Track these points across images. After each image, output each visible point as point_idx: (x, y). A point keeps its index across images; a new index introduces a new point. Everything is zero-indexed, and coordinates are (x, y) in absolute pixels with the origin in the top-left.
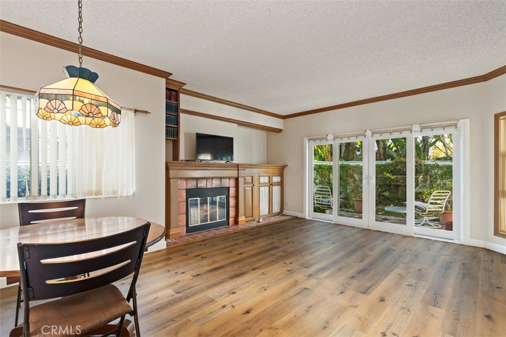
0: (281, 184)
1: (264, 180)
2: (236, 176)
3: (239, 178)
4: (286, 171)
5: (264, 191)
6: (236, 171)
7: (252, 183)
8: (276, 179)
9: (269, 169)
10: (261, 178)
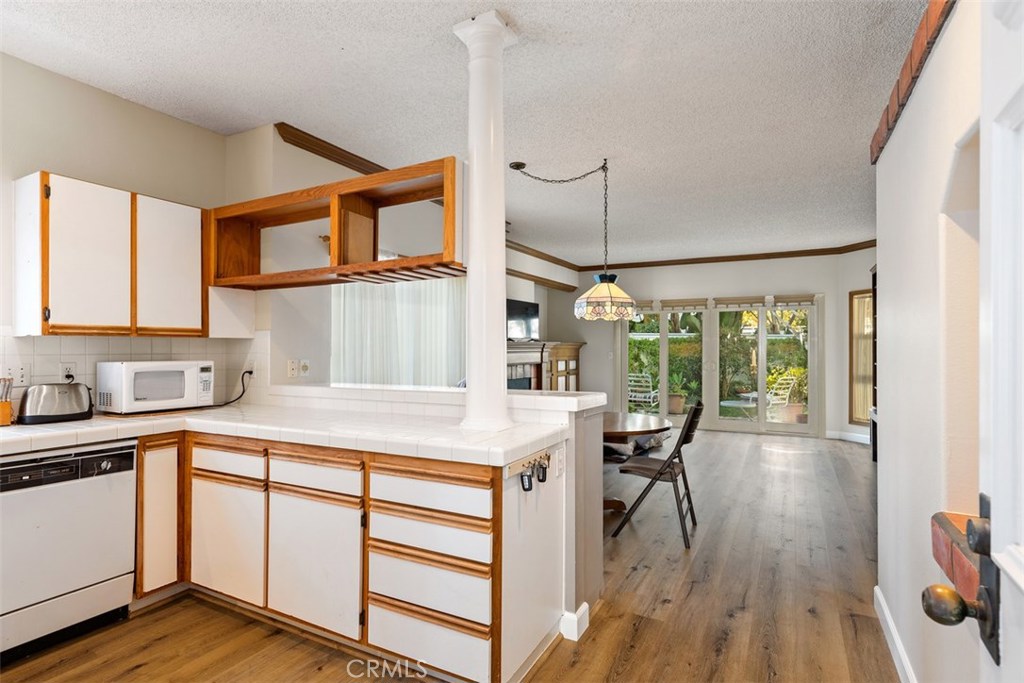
0: (577, 372)
1: (561, 366)
2: (539, 361)
3: (543, 364)
4: (583, 353)
5: (562, 382)
6: (539, 354)
7: (551, 371)
8: (572, 365)
9: (566, 350)
10: (559, 363)
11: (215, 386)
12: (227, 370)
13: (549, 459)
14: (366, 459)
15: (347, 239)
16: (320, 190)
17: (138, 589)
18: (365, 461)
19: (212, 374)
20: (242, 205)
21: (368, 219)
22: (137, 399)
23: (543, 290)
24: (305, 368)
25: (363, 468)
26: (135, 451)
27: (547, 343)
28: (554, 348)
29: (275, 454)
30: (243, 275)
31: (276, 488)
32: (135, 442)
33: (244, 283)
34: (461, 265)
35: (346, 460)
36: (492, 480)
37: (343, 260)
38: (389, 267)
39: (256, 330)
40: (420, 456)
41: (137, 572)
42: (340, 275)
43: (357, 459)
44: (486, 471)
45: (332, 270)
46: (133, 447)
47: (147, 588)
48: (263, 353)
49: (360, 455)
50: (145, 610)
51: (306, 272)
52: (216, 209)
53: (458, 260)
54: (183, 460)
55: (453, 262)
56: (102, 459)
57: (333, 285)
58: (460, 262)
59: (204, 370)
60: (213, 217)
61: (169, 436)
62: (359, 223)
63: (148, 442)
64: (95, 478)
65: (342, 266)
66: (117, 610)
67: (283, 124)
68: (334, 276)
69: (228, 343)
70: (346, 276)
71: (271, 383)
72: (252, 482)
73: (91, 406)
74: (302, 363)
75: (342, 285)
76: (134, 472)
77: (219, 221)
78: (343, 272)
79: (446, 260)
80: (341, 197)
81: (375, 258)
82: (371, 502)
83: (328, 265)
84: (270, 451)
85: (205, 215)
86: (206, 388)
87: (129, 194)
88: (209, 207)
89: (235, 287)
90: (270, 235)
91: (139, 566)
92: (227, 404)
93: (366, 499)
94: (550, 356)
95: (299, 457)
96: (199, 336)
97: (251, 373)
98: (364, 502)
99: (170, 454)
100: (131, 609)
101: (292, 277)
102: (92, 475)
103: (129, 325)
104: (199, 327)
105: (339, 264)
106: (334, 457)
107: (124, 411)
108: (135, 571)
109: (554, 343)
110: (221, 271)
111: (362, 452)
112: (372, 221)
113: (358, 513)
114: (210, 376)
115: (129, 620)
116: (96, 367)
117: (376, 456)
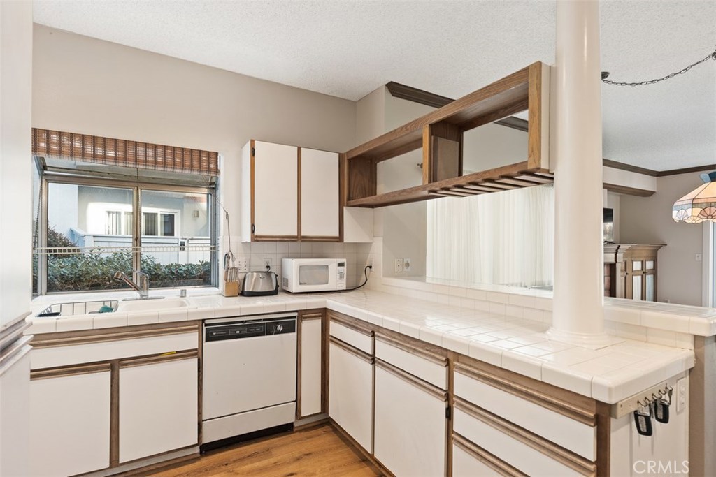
0: (654, 272)
1: (637, 266)
2: (613, 261)
3: (617, 264)
5: (637, 280)
6: (613, 255)
7: (626, 270)
8: (649, 265)
9: (644, 251)
10: (635, 263)
11: (347, 276)
12: (357, 264)
13: (670, 393)
14: (451, 357)
15: (437, 161)
16: (415, 123)
17: (298, 413)
18: (450, 359)
19: (345, 268)
20: (363, 146)
21: (454, 142)
22: (301, 284)
23: (615, 197)
24: (407, 265)
25: (448, 365)
26: (296, 320)
27: (621, 245)
28: (630, 249)
29: (379, 337)
30: (366, 197)
31: (380, 363)
32: (296, 314)
33: (364, 203)
34: (548, 171)
35: (433, 354)
36: (597, 416)
37: (433, 178)
38: (473, 180)
39: (374, 237)
40: (503, 367)
41: (298, 401)
42: (430, 191)
43: (442, 355)
44: (587, 403)
45: (424, 188)
46: (295, 317)
47: (303, 414)
48: (378, 254)
49: (445, 352)
50: (303, 428)
51: (404, 191)
52: (347, 152)
53: (544, 166)
54: (325, 329)
55: (539, 169)
56: (277, 324)
57: (428, 201)
58: (547, 168)
59: (341, 265)
60: (346, 158)
61: (316, 311)
62: (446, 146)
63: (304, 314)
64: (273, 336)
65: (432, 184)
66: (287, 424)
67: (392, 82)
68: (426, 193)
69: (356, 246)
70: (435, 192)
71: (384, 276)
72: (365, 355)
73: (277, 286)
74: (405, 262)
75: (435, 199)
76: (296, 333)
77: (350, 160)
78: (433, 188)
79: (530, 167)
80: (431, 126)
81: (460, 174)
82: (454, 399)
83: (421, 184)
84: (376, 333)
85: (341, 157)
86: (341, 278)
87: (296, 148)
88: (344, 151)
89: (360, 206)
90: (383, 167)
91: (298, 398)
92: (356, 288)
93: (450, 393)
94: (625, 256)
95: (396, 343)
96: (338, 242)
97: (370, 267)
98: (448, 396)
99: (317, 323)
100: (295, 425)
101: (394, 196)
102: (271, 334)
103: (296, 234)
104: (337, 235)
105: (430, 182)
106: (423, 348)
107: (294, 291)
108: (296, 401)
109: (630, 245)
110: (351, 195)
111: (447, 350)
112: (458, 143)
113: (443, 405)
114: (344, 269)
115: (294, 433)
116: (282, 261)
117: (460, 357)
